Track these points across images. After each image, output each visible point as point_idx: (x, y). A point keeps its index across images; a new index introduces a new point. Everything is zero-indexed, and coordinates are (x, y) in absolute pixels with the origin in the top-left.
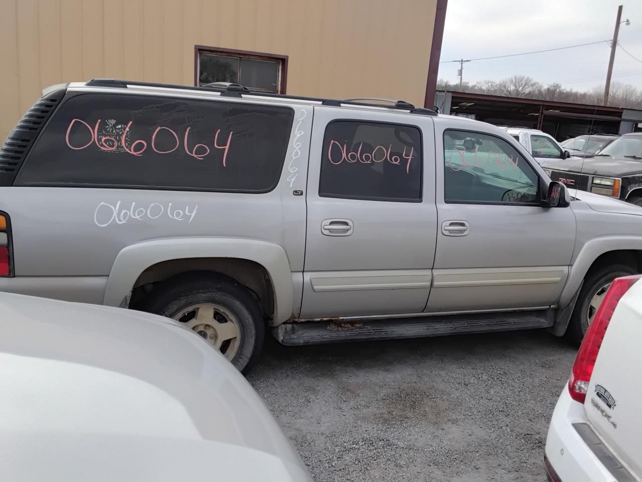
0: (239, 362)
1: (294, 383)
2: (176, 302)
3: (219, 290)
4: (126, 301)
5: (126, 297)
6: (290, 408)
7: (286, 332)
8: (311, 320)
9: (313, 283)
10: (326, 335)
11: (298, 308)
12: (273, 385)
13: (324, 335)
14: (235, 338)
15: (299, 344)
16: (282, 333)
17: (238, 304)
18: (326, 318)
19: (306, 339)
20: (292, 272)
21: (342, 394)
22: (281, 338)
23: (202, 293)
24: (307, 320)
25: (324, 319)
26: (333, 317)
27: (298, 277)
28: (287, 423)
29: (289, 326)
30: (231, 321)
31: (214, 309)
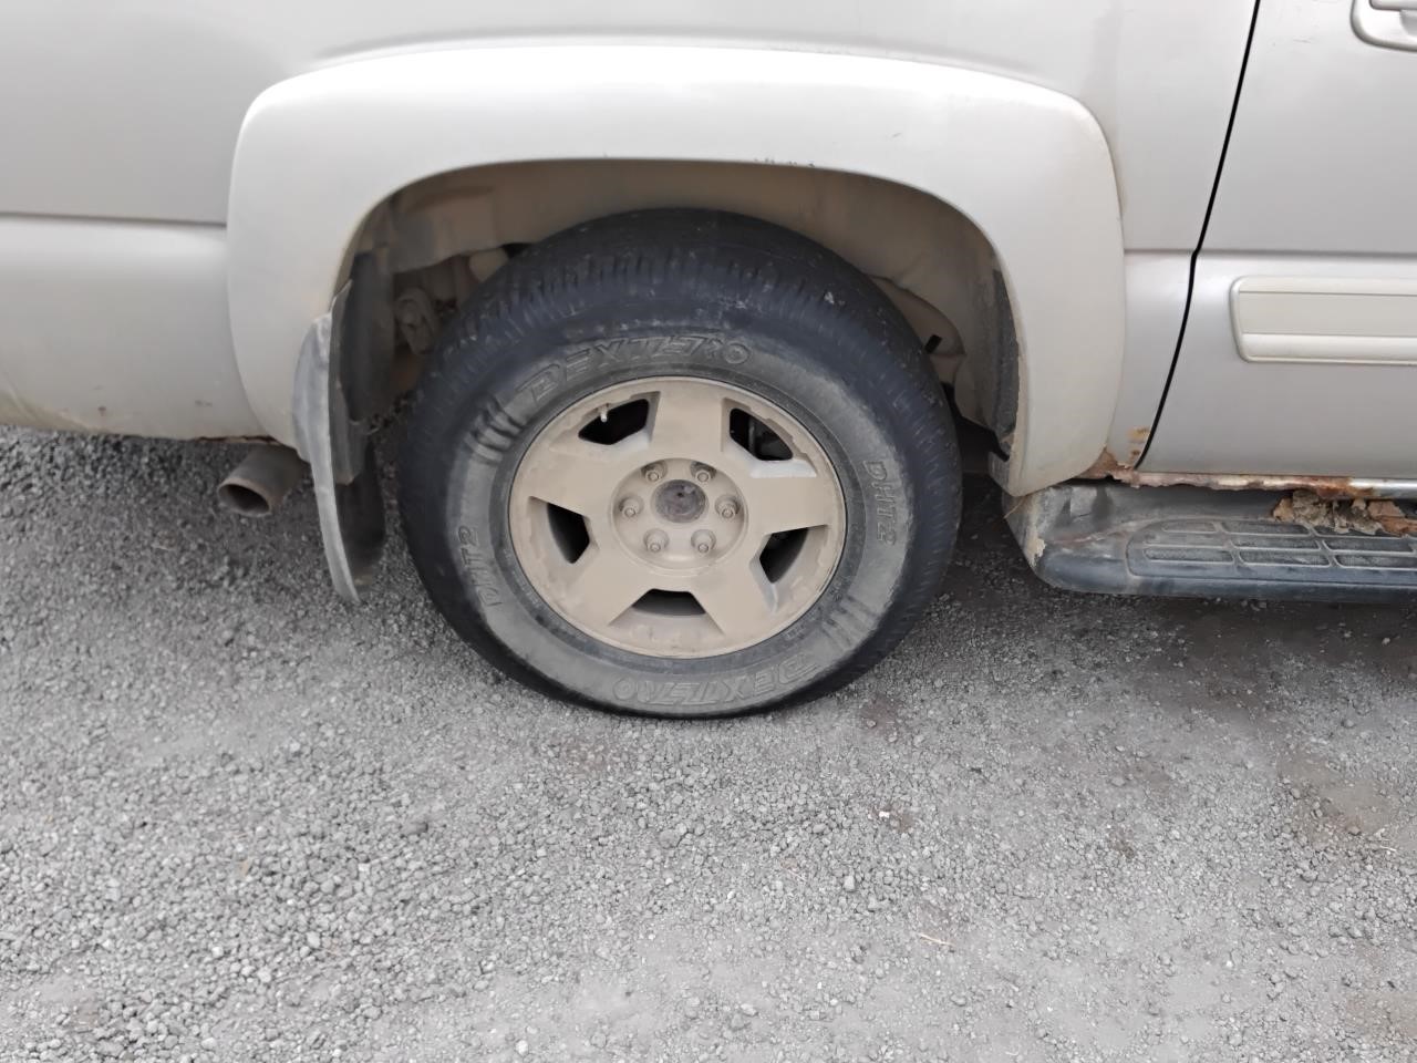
0: (833, 623)
1: (1074, 721)
2: (545, 364)
3: (742, 321)
4: (316, 350)
5: (314, 330)
6: (1031, 880)
7: (1065, 519)
8: (1201, 481)
9: (1242, 313)
10: (1267, 558)
11: (1142, 431)
12: (982, 717)
13: (1255, 556)
14: (823, 527)
15: (1120, 588)
16: (1045, 524)
17: (831, 392)
18: (1282, 477)
19: (1159, 570)
20: (1127, 251)
21: (1295, 835)
22: (1034, 547)
23: (664, 331)
24: (1179, 479)
25: (1268, 483)
26: (1314, 478)
27: (1164, 281)
28: (1001, 977)
29: (1084, 497)
30: (805, 457)
31: (727, 401)
